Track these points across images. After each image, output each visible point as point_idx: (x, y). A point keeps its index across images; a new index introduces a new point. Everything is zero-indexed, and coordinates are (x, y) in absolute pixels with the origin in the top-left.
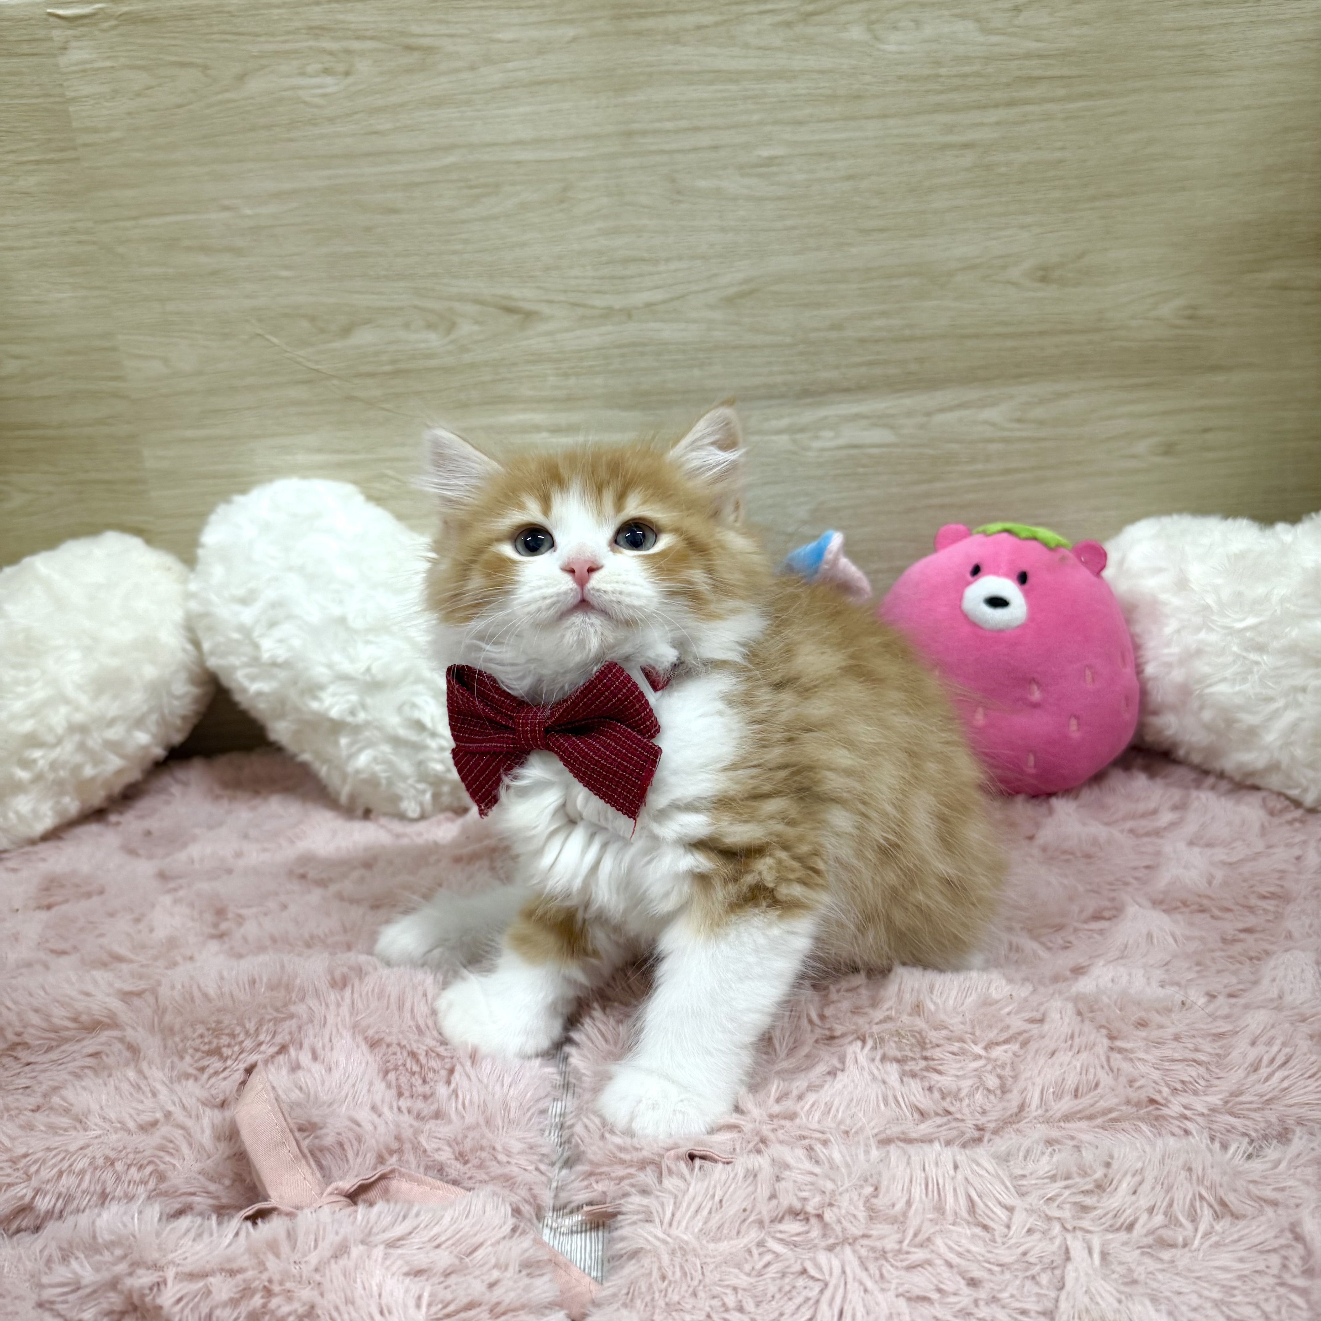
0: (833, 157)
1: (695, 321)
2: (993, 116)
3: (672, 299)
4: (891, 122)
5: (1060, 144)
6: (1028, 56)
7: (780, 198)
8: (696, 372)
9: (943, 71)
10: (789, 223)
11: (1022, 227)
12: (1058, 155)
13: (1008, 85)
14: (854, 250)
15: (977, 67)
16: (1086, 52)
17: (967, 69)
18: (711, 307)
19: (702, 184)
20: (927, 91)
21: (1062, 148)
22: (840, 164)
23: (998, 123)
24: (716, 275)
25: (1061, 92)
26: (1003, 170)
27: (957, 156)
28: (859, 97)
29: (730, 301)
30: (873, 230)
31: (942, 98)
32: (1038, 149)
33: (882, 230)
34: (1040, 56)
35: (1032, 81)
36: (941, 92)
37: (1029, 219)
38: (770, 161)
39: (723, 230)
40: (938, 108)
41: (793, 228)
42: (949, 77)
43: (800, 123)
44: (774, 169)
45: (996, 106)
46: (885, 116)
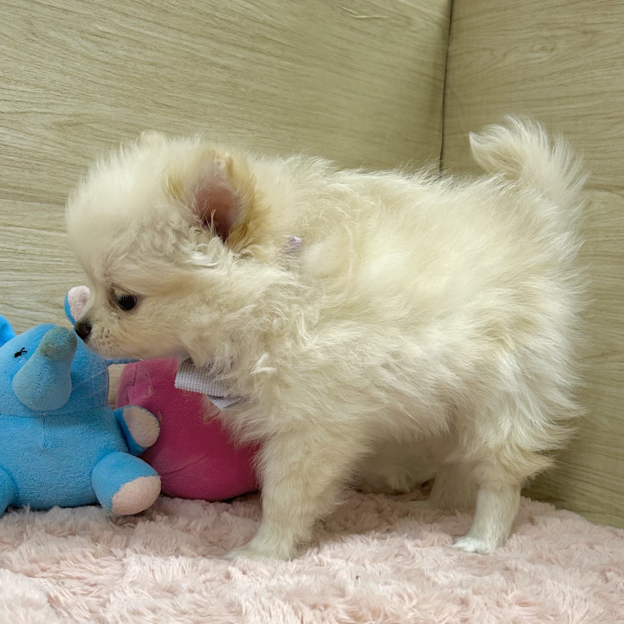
0: (145, 47)
1: (32, 134)
2: (242, 54)
3: (17, 113)
4: (183, 36)
5: (275, 84)
6: (264, 23)
7: (107, 63)
8: (27, 174)
9: (218, 14)
10: (110, 82)
11: (250, 130)
12: (274, 91)
13: (252, 37)
14: (150, 115)
15: (236, 19)
16: (294, 33)
17: (230, 18)
18: (47, 128)
19: (52, 33)
20: (207, 23)
21: (276, 87)
22: (149, 52)
23: (244, 59)
24: (53, 104)
25: (279, 52)
26: (243, 90)
27: (219, 72)
28: (167, 12)
29: (60, 126)
30: (164, 105)
31: (214, 31)
32: (263, 83)
33: (169, 107)
34: (271, 26)
35: (265, 39)
36: (215, 27)
37: (254, 127)
38: (103, 35)
39: (62, 72)
40: (212, 37)
41: (113, 87)
42: (221, 19)
43: (127, 15)
44: (105, 41)
45: (244, 48)
46: (180, 30)
